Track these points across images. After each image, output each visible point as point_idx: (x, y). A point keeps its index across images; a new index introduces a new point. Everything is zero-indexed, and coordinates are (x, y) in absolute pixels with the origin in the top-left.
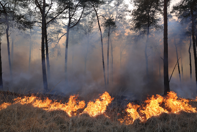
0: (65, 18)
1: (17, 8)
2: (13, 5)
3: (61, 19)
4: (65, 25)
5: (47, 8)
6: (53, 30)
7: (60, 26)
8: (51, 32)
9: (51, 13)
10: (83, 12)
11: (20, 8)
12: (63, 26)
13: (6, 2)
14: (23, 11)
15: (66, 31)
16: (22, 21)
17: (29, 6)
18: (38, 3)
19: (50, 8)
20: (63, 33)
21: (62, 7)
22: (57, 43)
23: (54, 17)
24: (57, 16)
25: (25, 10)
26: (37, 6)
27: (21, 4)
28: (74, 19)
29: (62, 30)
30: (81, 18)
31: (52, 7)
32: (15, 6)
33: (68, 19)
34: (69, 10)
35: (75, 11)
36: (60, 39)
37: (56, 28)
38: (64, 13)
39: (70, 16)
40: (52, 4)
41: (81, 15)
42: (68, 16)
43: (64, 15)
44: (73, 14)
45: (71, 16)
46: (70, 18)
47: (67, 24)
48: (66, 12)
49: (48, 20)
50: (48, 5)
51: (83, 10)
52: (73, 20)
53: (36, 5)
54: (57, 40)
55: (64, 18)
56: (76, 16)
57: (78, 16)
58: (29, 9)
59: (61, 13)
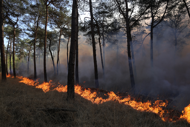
0: (148, 18)
1: (105, 20)
2: (102, 18)
3: (144, 20)
4: (148, 25)
5: (130, 13)
6: (136, 32)
7: (143, 27)
8: (135, 34)
9: (133, 16)
10: (167, 7)
11: (107, 19)
12: (146, 27)
13: (97, 17)
14: (110, 21)
15: (149, 31)
16: (109, 29)
17: (114, 15)
18: (121, 10)
19: (132, 12)
20: (146, 33)
21: (143, 8)
22: (141, 44)
23: (137, 19)
24: (139, 18)
25: (111, 19)
26: (121, 14)
27: (108, 15)
28: (157, 16)
29: (145, 30)
30: (166, 14)
31: (134, 11)
32: (104, 19)
33: (151, 18)
34: (151, 9)
35: (158, 8)
36: (144, 40)
37: (139, 30)
38: (147, 13)
39: (152, 14)
40: (133, 7)
41: (165, 10)
42: (150, 15)
43: (146, 16)
44: (156, 12)
45: (154, 15)
46: (153, 17)
47: (149, 23)
48: (148, 11)
49: (132, 23)
50: (130, 10)
51: (168, 4)
52: (156, 18)
53: (120, 12)
54: (141, 41)
55: (146, 18)
56: (159, 13)
57: (161, 12)
58: (114, 18)
59: (143, 14)
